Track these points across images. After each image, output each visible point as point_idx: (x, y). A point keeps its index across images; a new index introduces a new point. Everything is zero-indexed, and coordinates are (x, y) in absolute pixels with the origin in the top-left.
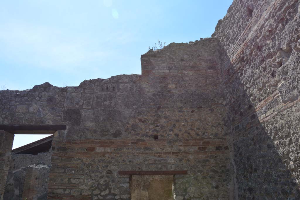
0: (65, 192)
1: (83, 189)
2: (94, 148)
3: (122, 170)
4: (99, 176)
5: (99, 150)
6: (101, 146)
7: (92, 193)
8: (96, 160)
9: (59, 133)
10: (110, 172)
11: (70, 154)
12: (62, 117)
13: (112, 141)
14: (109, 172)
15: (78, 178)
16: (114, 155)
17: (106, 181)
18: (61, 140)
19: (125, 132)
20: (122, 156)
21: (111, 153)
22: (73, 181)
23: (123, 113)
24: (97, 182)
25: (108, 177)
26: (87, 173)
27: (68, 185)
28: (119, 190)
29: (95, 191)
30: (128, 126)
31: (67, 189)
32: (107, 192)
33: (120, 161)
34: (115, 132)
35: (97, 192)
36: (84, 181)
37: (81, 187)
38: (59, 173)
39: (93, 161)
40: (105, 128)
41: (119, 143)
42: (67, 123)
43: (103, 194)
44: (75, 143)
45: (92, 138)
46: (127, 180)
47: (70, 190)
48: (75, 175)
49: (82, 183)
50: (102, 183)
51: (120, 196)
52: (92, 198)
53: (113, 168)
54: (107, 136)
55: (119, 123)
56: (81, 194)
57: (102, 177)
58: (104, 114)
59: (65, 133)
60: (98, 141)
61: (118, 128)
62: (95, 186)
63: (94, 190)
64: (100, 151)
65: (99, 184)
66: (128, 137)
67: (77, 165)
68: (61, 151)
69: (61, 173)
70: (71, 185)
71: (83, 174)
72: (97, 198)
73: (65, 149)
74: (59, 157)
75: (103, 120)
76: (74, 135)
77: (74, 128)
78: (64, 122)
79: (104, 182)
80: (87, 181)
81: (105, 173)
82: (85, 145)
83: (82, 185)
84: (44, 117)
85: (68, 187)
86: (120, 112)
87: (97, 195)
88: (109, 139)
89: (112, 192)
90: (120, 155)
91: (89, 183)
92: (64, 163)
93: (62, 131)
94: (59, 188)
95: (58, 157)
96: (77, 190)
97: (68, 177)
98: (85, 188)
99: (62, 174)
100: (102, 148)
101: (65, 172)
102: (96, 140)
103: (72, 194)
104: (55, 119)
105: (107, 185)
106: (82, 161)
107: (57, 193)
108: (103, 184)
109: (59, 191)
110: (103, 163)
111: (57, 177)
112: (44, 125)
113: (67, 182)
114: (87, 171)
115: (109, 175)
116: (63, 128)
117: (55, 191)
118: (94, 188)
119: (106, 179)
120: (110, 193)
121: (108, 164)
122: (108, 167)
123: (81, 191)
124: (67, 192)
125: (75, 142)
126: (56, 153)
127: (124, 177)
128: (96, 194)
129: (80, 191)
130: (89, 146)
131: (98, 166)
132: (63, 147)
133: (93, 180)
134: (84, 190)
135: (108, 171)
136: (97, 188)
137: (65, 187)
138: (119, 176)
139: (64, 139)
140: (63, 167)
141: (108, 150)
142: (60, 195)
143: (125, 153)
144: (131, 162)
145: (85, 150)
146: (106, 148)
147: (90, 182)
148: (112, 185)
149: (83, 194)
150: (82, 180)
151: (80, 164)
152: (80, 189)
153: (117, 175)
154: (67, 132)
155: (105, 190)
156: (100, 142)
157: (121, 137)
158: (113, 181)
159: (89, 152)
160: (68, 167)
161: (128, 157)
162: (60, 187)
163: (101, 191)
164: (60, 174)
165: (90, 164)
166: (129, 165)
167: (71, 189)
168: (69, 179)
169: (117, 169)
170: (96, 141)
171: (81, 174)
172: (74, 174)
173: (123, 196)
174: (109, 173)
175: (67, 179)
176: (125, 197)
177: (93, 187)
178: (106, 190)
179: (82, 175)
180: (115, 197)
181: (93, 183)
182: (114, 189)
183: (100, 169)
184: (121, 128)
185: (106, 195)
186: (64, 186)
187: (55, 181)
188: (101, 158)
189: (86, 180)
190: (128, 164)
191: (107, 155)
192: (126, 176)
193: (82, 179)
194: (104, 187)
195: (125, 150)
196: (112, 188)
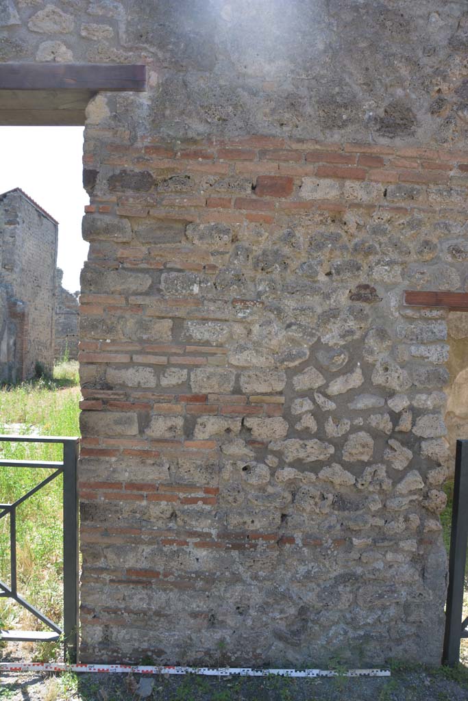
0: (165, 382)
1: (244, 368)
2: (290, 180)
3: (419, 288)
4: (319, 310)
5: (314, 190)
6: (320, 174)
7: (290, 385)
8: (301, 236)
9: (111, 104)
10: (365, 294)
11: (172, 206)
12: (122, 27)
13: (375, 150)
14: (362, 292)
15: (219, 315)
16: (387, 216)
17: (351, 332)
18: (127, 135)
19: (432, 113)
20: (420, 223)
21: (371, 207)
22: (198, 332)
23: (421, 22)
24: (312, 335)
25: (360, 316)
26: (259, 294)
27: (173, 351)
28: (405, 373)
29: (301, 377)
30: (444, 87)
31: (169, 365)
32: (356, 379)
33: (411, 245)
34: (386, 111)
35: (309, 379)
36: (250, 332)
37: (238, 359)
38: (126, 295)
39: (289, 238)
40: (337, 89)
41: (407, 163)
42: (146, 56)
43: (336, 387)
44: (196, 154)
45: (277, 131)
46: (441, 331)
47: (185, 371)
48: (205, 302)
49: (242, 342)
50: (331, 344)
51: (411, 399)
52: (289, 407)
53: (381, 274)
54: (350, 128)
55: (404, 71)
56: (237, 391)
57: (332, 314)
58: (330, 24)
59: (142, 105)
60: (309, 147)
61: (399, 92)
62: (300, 355)
63: (299, 370)
64: (318, 195)
65: (317, 346)
66: (446, 141)
67: (212, 258)
68: (130, 193)
69: (136, 294)
70: (190, 348)
71: (242, 301)
72: (312, 407)
73: (145, 182)
74: (121, 217)
75: (325, 51)
76: (190, 116)
77: (185, 84)
78: (131, 49)
79: (343, 336)
80: (265, 333)
81: (343, 299)
82: (247, 163)
83: (242, 349)
84: (25, 24)
85: (174, 360)
86: (406, 17)
87: (308, 394)
88: (357, 144)
89: (378, 379)
90: (408, 218)
91: (274, 342)
92: (144, 249)
93: (123, 94)
94: (131, 364)
95: (116, 221)
96: (220, 370)
97: (170, 315)
98: (254, 361)
99: (140, 300)
100: (328, 181)
101: (154, 290)
102: (300, 141)
103: (195, 390)
104: (84, 34)
105: (355, 350)
106: (234, 240)
107: (123, 385)
108: (335, 344)
109: (131, 377)
110: (338, 253)
111: (119, 313)
112: (27, 62)
113: (167, 336)
114: (261, 288)
115: (364, 304)
116: (132, 79)
117: (113, 375)
118: (297, 363)
119: (351, 323)
120: (367, 387)
121: (359, 259)
122: (358, 269)
123: (238, 377)
124: (172, 379)
125: (193, 148)
126: (105, 199)
127: (426, 319)
128: (306, 388)
129: (233, 378)
130: (267, 168)
131: (310, 267)
132: (137, 170)
133: (294, 327)
134: (251, 373)
135: (360, 287)
136: (312, 361)
137: (163, 359)
138: (409, 312)
139: (139, 134)
140: (145, 266)
141: (357, 191)
142: (138, 394)
143: (435, 212)
144: (459, 251)
145: (249, 191)
146: (348, 183)
147: (278, 337)
148: (378, 352)
149: (247, 388)
150: (238, 329)
151: (223, 253)
152: (232, 366)
153: (401, 307)
154: (150, 98)
155: (347, 370)
156: (314, 156)
157: (413, 134)
158: (382, 334)
159: (268, 198)
160: (168, 266)
161: (446, 226)
162: (138, 358)
163: (330, 376)
164: (132, 299)
165: (276, 253)
166: (452, 265)
167: (191, 368)
168: (178, 323)
169: (401, 280)
170: (295, 146)
171: (235, 301)
172: (199, 301)
173: (424, 397)
174: (366, 300)
175: (168, 323)
176: (429, 403)
177: (291, 357)
178: (352, 371)
179: (239, 306)
180: (391, 403)
181: (293, 340)
182: (386, 369)
183: (322, 278)
184: (414, 96)
185: (352, 394)
186: (155, 354)
187: (110, 330)
188: (322, 229)
189: (256, 329)
190: (446, 263)
191: (351, 217)
192: (435, 313)
193: (241, 321)
194: (342, 359)
195: (432, 197)
196: (378, 365)
